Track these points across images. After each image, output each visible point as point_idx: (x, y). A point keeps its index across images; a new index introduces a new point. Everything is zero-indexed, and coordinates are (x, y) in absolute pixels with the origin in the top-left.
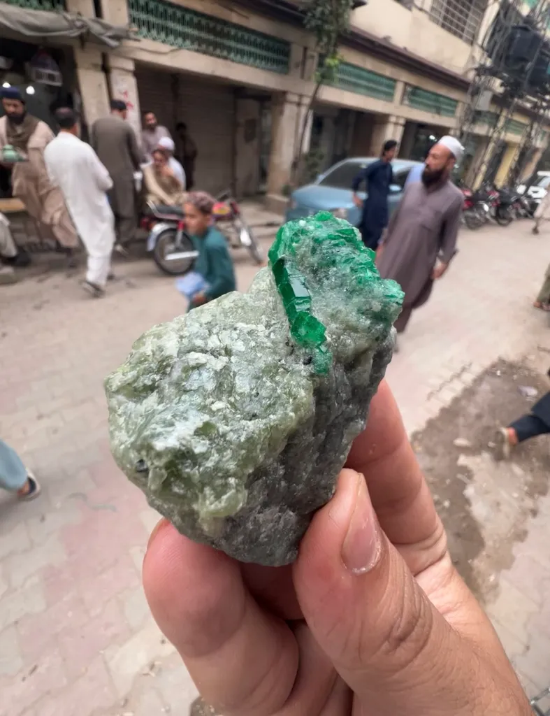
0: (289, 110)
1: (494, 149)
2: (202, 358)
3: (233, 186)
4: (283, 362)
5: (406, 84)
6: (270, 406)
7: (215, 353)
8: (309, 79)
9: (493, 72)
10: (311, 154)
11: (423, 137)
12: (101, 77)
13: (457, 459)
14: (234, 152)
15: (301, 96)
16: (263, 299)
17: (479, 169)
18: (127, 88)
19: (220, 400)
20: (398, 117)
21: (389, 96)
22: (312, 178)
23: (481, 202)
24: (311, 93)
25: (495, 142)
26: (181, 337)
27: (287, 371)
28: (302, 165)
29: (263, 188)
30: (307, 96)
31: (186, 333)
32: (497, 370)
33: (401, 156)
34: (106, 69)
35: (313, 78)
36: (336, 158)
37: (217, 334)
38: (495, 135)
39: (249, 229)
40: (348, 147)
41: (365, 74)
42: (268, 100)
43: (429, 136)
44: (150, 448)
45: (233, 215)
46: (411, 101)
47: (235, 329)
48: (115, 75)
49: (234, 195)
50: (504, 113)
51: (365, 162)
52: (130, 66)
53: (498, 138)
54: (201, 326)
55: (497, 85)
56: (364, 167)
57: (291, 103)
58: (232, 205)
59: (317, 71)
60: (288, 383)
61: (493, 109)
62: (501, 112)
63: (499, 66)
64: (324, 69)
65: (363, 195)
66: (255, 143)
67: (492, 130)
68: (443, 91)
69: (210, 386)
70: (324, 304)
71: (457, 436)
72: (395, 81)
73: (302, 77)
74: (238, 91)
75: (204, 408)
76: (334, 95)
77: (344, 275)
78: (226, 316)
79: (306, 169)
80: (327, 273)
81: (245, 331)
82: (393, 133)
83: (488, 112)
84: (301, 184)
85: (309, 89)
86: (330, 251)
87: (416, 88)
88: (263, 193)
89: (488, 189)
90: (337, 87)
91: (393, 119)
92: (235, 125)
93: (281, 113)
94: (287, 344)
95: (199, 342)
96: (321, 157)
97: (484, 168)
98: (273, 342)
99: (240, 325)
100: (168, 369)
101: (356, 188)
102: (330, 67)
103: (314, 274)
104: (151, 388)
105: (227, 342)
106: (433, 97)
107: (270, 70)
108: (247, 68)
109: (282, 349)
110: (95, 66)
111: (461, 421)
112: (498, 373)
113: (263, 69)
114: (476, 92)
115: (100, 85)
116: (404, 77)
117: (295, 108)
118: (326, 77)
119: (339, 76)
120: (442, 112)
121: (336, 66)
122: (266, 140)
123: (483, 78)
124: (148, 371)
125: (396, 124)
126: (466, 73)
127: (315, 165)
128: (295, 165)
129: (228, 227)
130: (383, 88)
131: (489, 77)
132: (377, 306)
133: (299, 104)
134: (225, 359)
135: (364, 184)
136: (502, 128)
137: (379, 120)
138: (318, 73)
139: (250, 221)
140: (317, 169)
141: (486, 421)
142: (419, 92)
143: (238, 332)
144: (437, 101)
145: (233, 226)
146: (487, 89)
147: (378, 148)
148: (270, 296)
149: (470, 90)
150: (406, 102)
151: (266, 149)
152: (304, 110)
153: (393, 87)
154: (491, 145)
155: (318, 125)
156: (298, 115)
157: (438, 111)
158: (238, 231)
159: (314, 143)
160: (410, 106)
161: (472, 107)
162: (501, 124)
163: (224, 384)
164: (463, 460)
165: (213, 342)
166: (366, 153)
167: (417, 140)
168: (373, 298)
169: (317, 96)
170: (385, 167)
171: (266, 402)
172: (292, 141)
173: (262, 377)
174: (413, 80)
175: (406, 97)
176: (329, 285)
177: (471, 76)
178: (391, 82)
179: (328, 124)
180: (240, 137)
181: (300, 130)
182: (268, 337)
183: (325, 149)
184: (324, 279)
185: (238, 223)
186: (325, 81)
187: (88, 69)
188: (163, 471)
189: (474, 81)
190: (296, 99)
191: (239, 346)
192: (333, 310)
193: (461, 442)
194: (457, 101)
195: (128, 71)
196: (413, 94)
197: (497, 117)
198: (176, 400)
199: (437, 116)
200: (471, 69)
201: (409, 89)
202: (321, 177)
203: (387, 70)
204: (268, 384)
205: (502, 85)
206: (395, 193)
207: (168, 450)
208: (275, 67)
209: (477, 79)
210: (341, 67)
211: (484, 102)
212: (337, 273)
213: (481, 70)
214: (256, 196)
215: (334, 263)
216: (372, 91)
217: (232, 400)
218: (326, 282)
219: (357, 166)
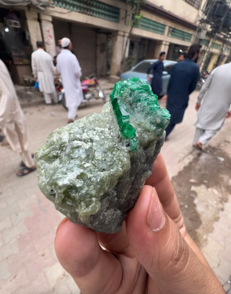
0: (119, 39)
1: (207, 56)
2: (80, 143)
3: (96, 72)
4: (117, 145)
5: (170, 27)
6: (111, 165)
7: (85, 141)
8: (128, 25)
9: (207, 22)
10: (129, 58)
11: (177, 51)
12: (37, 24)
13: (191, 187)
14: (96, 58)
15: (124, 32)
16: (107, 117)
17: (201, 64)
18: (49, 28)
19: (88, 162)
20: (166, 42)
21: (162, 32)
22: (130, 69)
23: (201, 79)
24: (129, 31)
25: (207, 53)
26: (70, 134)
27: (118, 149)
28: (125, 63)
29: (108, 73)
30: (127, 32)
31: (72, 132)
32: (207, 150)
33: (168, 59)
34: (39, 20)
35: (130, 24)
36: (140, 60)
37: (87, 132)
38: (208, 50)
39: (103, 91)
40: (145, 55)
41: (152, 23)
42: (110, 34)
43: (179, 50)
44: (56, 184)
45: (96, 85)
46: (172, 34)
47: (95, 130)
48: (44, 23)
49: (96, 76)
50: (212, 40)
51: (152, 61)
52: (50, 19)
53: (209, 51)
54: (79, 128)
55: (209, 28)
56: (152, 63)
57: (121, 35)
58: (95, 80)
59: (132, 21)
60: (119, 155)
61: (207, 38)
62: (210, 39)
63: (210, 19)
64: (134, 21)
65: (151, 76)
66: (105, 53)
67: (206, 47)
68: (186, 30)
69: (84, 156)
70: (135, 119)
71: (191, 178)
72: (165, 26)
73: (125, 24)
74: (97, 30)
75: (81, 166)
76: (139, 32)
77: (144, 106)
78: (91, 124)
79: (127, 65)
80: (136, 105)
81: (99, 131)
82: (164, 49)
83: (205, 40)
84: (125, 71)
85: (128, 29)
86: (138, 95)
87: (174, 29)
88: (109, 75)
89: (204, 73)
90: (140, 29)
91: (164, 43)
92: (96, 45)
93: (116, 40)
94: (118, 137)
95: (78, 136)
96: (133, 59)
97: (203, 64)
98: (112, 136)
99: (97, 128)
100: (64, 148)
101: (148, 73)
102: (137, 20)
103: (131, 105)
104: (56, 157)
105: (91, 136)
106: (182, 33)
107: (111, 21)
108: (101, 20)
109: (116, 139)
110: (35, 19)
111: (192, 172)
112: (208, 151)
113: (108, 20)
114: (200, 31)
115: (37, 28)
116: (169, 24)
117: (122, 38)
118: (135, 24)
119: (141, 23)
120: (185, 40)
121: (140, 19)
122: (110, 52)
123: (203, 24)
124: (54, 149)
125: (165, 45)
126: (196, 22)
127: (130, 63)
128: (122, 63)
129: (93, 90)
130: (160, 29)
131: (205, 24)
132: (159, 121)
133: (124, 36)
134: (90, 144)
135: (152, 71)
136: (211, 47)
137: (158, 43)
138: (132, 22)
139: (103, 87)
140: (132, 65)
141: (203, 172)
142: (175, 31)
143: (96, 131)
144: (183, 34)
145: (96, 89)
146: (205, 29)
147: (158, 55)
148: (110, 115)
149: (197, 30)
150: (170, 35)
151: (110, 55)
152: (126, 39)
153: (164, 29)
154: (206, 54)
155: (132, 45)
156: (123, 41)
157: (184, 39)
158: (98, 92)
159: (130, 53)
160: (171, 37)
161: (198, 37)
162: (210, 45)
163: (90, 155)
164: (193, 188)
165: (85, 136)
166: (153, 57)
167: (174, 52)
168: (157, 117)
169: (132, 32)
170: (160, 63)
171: (109, 163)
172: (121, 52)
173: (107, 152)
174: (173, 25)
175: (170, 33)
176: (137, 110)
177: (198, 23)
178: (163, 26)
179: (136, 44)
180: (98, 51)
181: (124, 47)
182: (110, 134)
183: (135, 56)
184: (135, 108)
185: (98, 88)
186: (135, 26)
187: (31, 20)
188: (62, 195)
189: (199, 25)
190: (122, 34)
191: (97, 138)
192: (139, 122)
193: (192, 180)
194: (191, 35)
195: (49, 21)
196: (173, 32)
197: (209, 42)
198: (68, 163)
199: (183, 41)
200: (197, 21)
201: (171, 29)
202: (133, 68)
203: (162, 21)
204: (110, 155)
205: (211, 27)
206: (165, 75)
207: (64, 186)
208: (113, 19)
209: (200, 25)
210: (142, 19)
211: (203, 35)
212: (141, 105)
213: (202, 21)
214: (106, 76)
215: (139, 100)
216: (155, 30)
217: (94, 162)
218: (136, 109)
219: (149, 63)
